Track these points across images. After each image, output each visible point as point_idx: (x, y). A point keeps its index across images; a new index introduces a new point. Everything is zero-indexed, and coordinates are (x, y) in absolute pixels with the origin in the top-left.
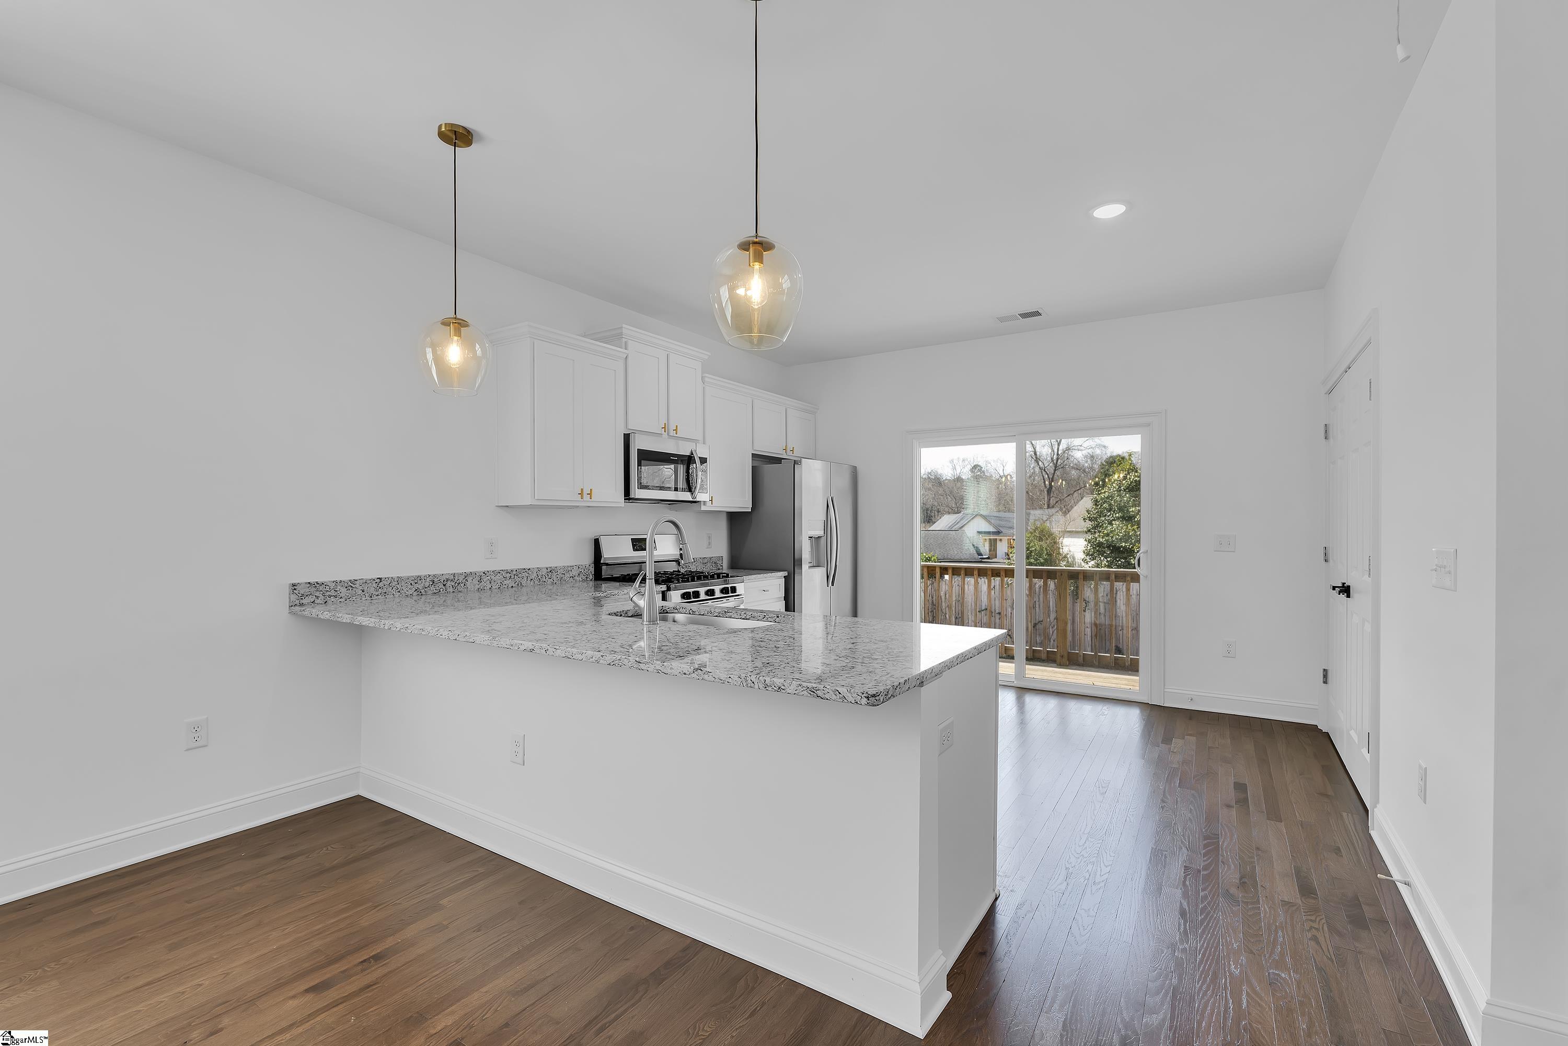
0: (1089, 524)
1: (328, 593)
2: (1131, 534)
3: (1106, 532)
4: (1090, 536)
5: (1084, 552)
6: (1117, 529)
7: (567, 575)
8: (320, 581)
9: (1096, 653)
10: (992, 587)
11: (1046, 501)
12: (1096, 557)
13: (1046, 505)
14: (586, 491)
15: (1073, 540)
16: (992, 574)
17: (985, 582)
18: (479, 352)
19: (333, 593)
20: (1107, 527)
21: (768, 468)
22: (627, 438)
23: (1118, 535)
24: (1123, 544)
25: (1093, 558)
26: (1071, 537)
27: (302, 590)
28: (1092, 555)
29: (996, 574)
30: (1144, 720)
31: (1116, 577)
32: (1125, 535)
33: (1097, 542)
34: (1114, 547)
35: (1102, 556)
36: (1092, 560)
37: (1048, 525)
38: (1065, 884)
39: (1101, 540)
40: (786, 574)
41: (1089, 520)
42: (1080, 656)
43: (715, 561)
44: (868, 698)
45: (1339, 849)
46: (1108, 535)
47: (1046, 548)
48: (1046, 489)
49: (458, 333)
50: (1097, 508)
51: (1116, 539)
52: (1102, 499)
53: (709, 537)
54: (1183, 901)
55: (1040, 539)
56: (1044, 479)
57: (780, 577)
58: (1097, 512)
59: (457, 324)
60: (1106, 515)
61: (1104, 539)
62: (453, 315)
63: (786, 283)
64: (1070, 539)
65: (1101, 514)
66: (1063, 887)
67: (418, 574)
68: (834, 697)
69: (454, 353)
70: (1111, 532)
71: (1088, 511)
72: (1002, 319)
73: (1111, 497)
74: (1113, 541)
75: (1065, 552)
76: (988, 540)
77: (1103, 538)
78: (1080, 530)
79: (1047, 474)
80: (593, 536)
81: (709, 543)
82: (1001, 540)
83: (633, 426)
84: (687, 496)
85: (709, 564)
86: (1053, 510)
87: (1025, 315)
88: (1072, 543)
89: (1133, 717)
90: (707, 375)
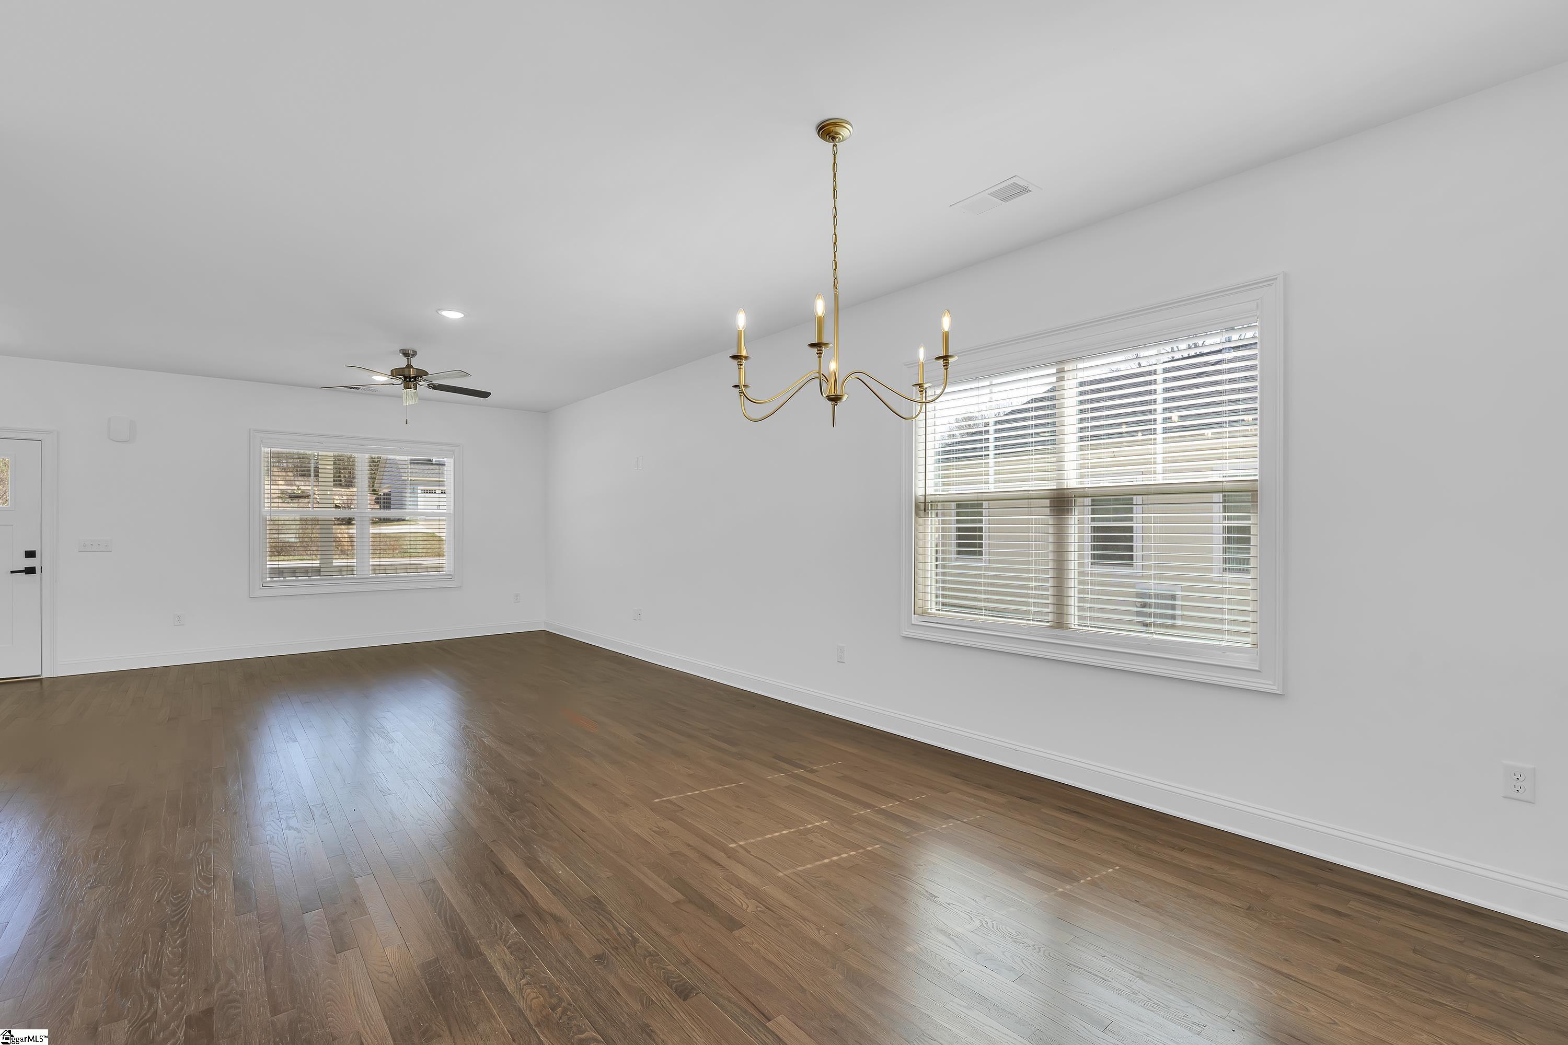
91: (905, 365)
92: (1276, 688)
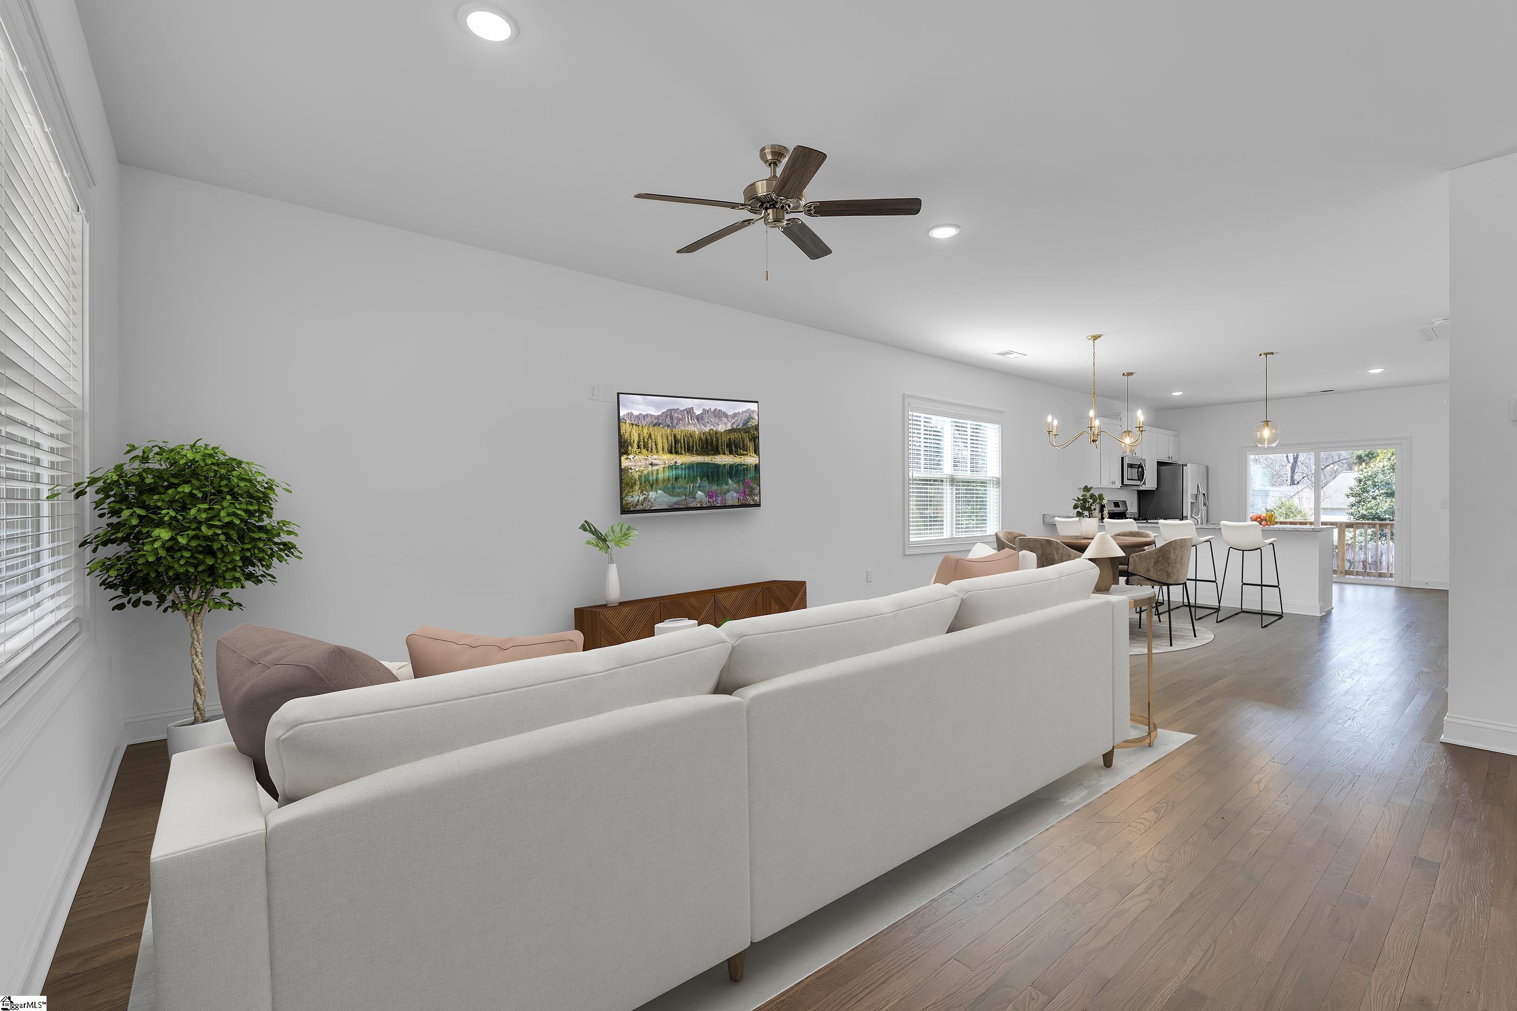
0: (1352, 500)
3: (1369, 506)
4: (1353, 510)
6: (1382, 504)
20: (1371, 501)
21: (1163, 468)
22: (1122, 458)
23: (1382, 508)
33: (1360, 514)
39: (1364, 512)
41: (1352, 496)
46: (1371, 508)
50: (1360, 486)
51: (1381, 511)
52: (1365, 477)
58: (1360, 489)
61: (1367, 512)
65: (1365, 490)
70: (1375, 505)
71: (1351, 489)
72: (1308, 393)
73: (1376, 474)
74: (1377, 513)
77: (1366, 510)
83: (1124, 453)
84: (1137, 483)
86: (1299, 487)
87: (1324, 391)
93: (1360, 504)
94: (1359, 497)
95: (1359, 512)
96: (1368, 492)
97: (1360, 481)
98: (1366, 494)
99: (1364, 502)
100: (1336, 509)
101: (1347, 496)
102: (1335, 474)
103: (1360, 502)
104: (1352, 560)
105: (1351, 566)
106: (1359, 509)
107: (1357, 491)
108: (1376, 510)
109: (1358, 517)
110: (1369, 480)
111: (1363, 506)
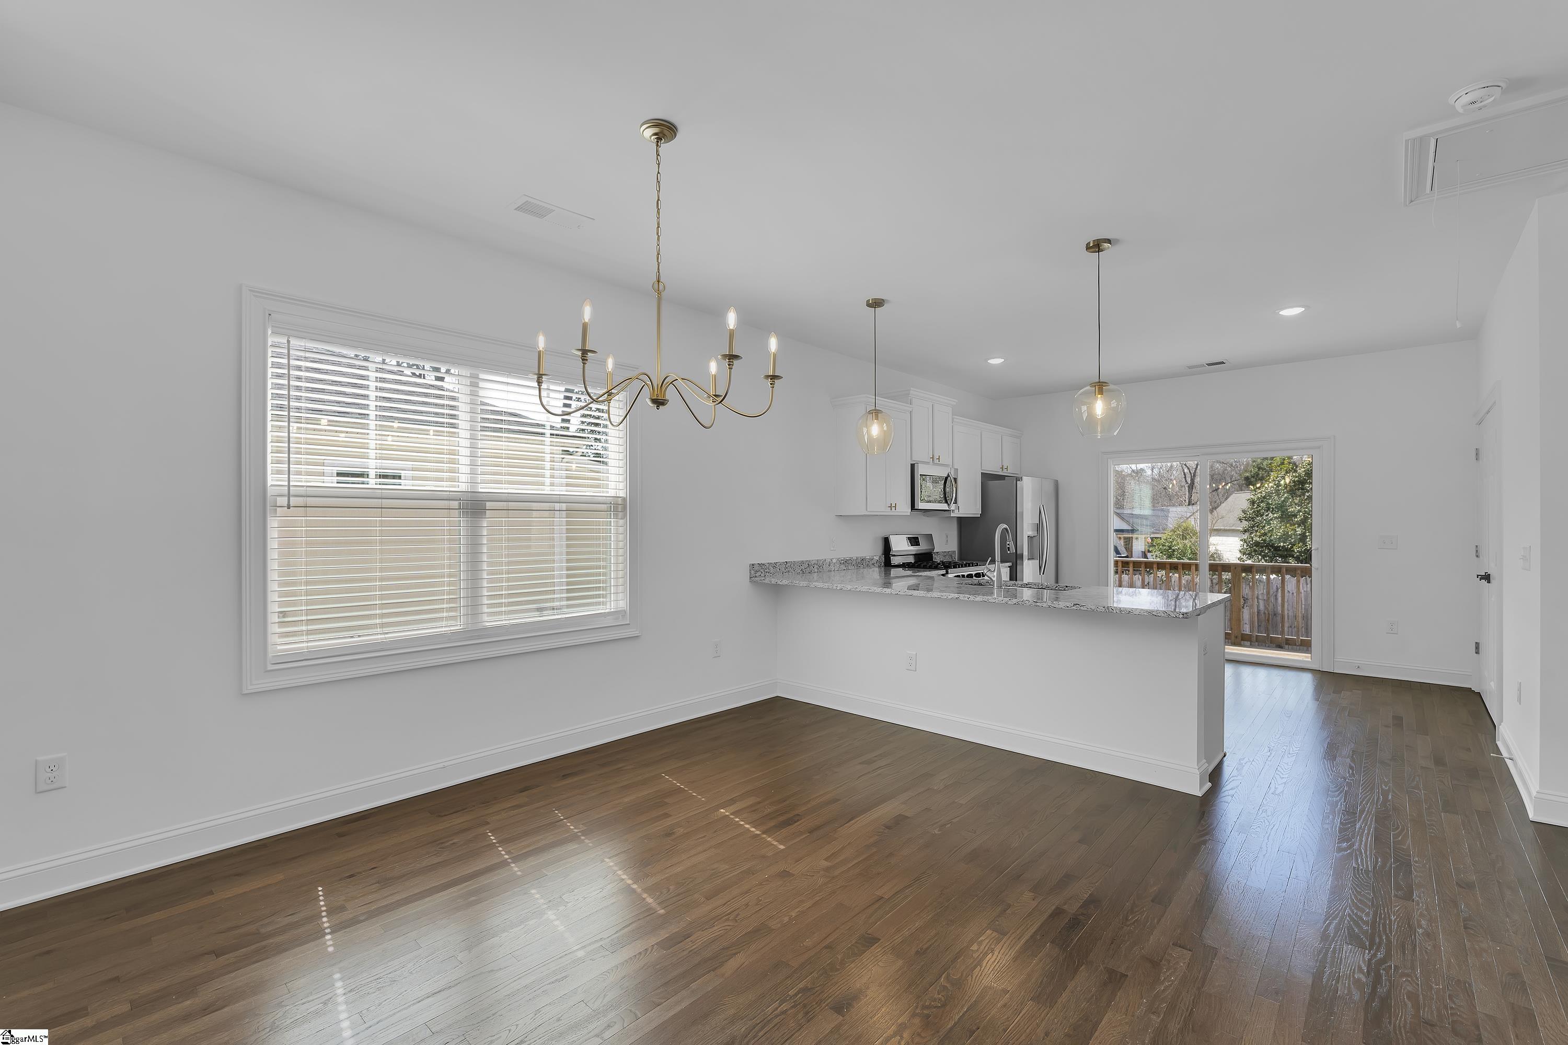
0: (1245, 524)
1: (766, 570)
2: (1290, 533)
3: (1263, 531)
4: (1245, 536)
5: (1240, 551)
6: (1276, 529)
7: (871, 563)
8: (763, 563)
9: (1268, 635)
10: (1146, 583)
11: (1187, 498)
12: (1253, 556)
13: (1187, 501)
14: (893, 505)
15: (1221, 538)
16: (1170, 567)
17: (1139, 578)
18: (885, 428)
19: (768, 570)
20: (1264, 526)
21: (992, 484)
22: (913, 466)
23: (1277, 535)
24: (1282, 544)
25: (1251, 557)
26: (1220, 536)
27: (756, 568)
28: (1249, 554)
29: (1174, 567)
30: (1314, 685)
31: (1286, 570)
32: (1284, 535)
33: (1254, 541)
34: (1272, 546)
35: (1260, 554)
36: (1249, 559)
37: (1193, 523)
38: (1269, 753)
39: (1258, 539)
40: (1009, 564)
41: (1246, 520)
42: (1253, 637)
43: (950, 554)
44: (1183, 614)
45: (1470, 749)
46: (1265, 534)
47: (1190, 547)
48: (1187, 485)
49: (877, 418)
50: (1253, 508)
51: (1275, 538)
52: (1258, 498)
53: (947, 536)
54: (1351, 763)
55: (1184, 538)
56: (1185, 474)
57: (1006, 567)
58: (1253, 512)
59: (876, 413)
60: (1263, 514)
61: (1261, 539)
62: (874, 408)
63: (1114, 404)
64: (1219, 537)
65: (1258, 513)
66: (1269, 754)
67: (802, 560)
68: (1163, 615)
69: (875, 430)
70: (1269, 531)
71: (1244, 511)
72: (1190, 367)
73: (1269, 495)
74: (1271, 540)
75: (1213, 551)
76: (1122, 539)
77: (1259, 537)
78: (1228, 528)
79: (1188, 469)
80: (885, 535)
81: (947, 540)
82: (1137, 538)
83: (916, 458)
84: (944, 506)
85: (947, 557)
87: (1209, 365)
88: (1220, 542)
89: (1307, 680)
90: (956, 417)
91: (250, 290)
92: (638, 632)
93: (1253, 530)
94: (1253, 521)
95: (1253, 539)
96: (1262, 516)
97: (1253, 502)
98: (1259, 518)
99: (1258, 527)
100: (1229, 530)
101: (1240, 520)
102: (1227, 494)
103: (1254, 526)
104: (1246, 597)
105: (1245, 603)
106: (1252, 535)
107: (1250, 514)
108: (1271, 536)
109: (1252, 544)
110: (1262, 502)
111: (1257, 531)
